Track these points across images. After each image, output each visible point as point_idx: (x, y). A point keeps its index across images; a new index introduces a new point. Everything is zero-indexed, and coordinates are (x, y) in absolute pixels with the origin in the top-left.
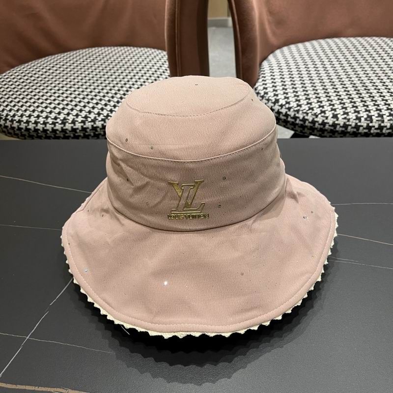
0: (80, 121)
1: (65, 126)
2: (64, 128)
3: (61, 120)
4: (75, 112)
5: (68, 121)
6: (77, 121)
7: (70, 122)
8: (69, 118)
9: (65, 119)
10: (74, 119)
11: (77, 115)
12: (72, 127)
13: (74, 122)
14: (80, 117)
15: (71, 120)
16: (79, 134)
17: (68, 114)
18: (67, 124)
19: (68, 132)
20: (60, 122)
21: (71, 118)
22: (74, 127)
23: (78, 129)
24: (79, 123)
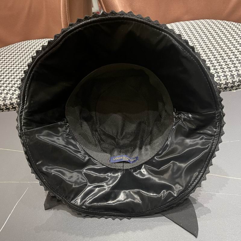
0: (15, 98)
1: (5, 102)
2: (5, 103)
3: (2, 98)
4: (11, 92)
5: (7, 98)
6: (13, 98)
7: (8, 99)
8: (7, 96)
9: (5, 97)
10: (11, 96)
11: (13, 94)
12: (10, 102)
13: (11, 99)
14: (15, 95)
15: (9, 97)
16: (16, 106)
17: (7, 94)
18: (7, 100)
19: (8, 105)
20: (2, 100)
21: (9, 96)
22: (12, 102)
23: (14, 103)
24: (14, 99)
